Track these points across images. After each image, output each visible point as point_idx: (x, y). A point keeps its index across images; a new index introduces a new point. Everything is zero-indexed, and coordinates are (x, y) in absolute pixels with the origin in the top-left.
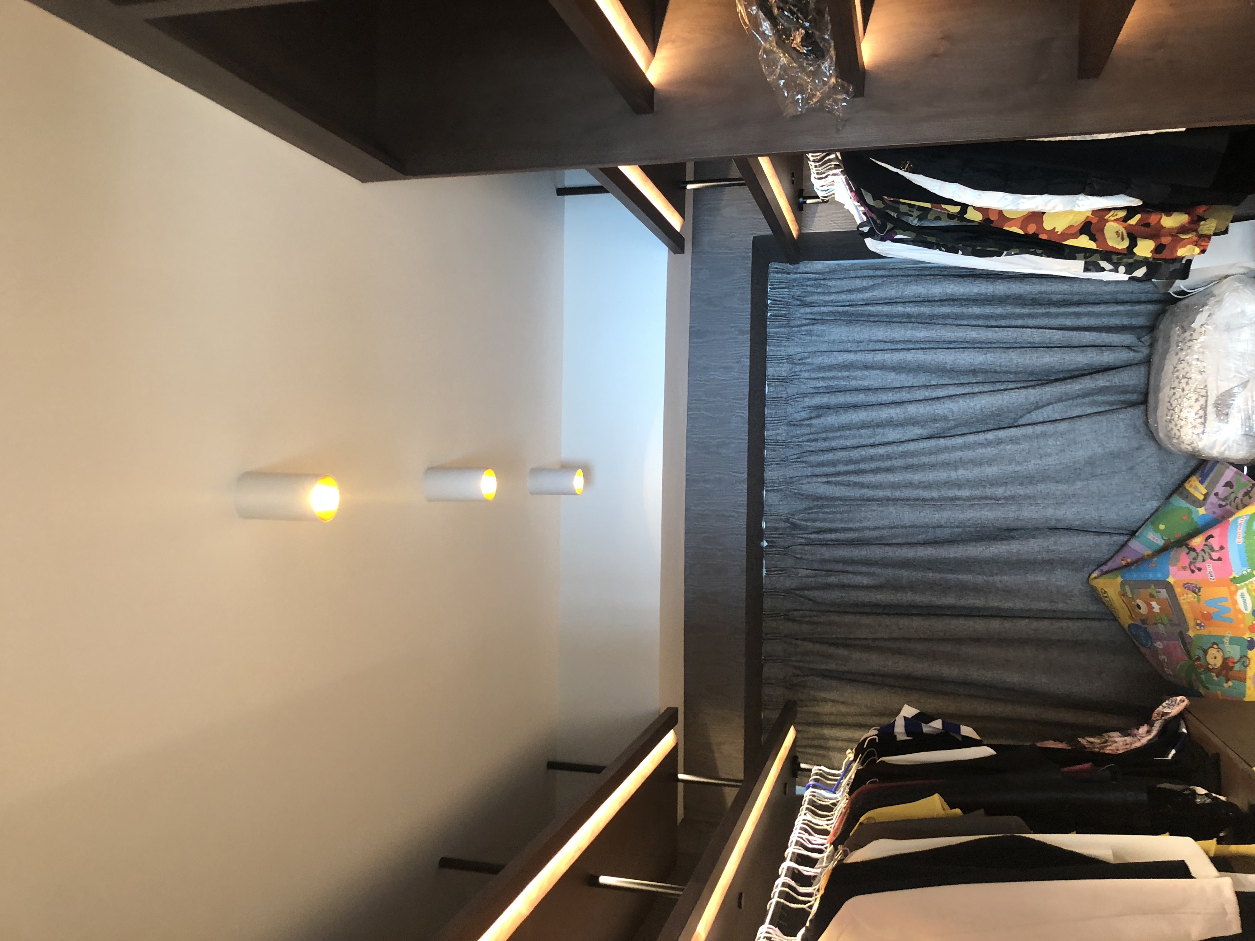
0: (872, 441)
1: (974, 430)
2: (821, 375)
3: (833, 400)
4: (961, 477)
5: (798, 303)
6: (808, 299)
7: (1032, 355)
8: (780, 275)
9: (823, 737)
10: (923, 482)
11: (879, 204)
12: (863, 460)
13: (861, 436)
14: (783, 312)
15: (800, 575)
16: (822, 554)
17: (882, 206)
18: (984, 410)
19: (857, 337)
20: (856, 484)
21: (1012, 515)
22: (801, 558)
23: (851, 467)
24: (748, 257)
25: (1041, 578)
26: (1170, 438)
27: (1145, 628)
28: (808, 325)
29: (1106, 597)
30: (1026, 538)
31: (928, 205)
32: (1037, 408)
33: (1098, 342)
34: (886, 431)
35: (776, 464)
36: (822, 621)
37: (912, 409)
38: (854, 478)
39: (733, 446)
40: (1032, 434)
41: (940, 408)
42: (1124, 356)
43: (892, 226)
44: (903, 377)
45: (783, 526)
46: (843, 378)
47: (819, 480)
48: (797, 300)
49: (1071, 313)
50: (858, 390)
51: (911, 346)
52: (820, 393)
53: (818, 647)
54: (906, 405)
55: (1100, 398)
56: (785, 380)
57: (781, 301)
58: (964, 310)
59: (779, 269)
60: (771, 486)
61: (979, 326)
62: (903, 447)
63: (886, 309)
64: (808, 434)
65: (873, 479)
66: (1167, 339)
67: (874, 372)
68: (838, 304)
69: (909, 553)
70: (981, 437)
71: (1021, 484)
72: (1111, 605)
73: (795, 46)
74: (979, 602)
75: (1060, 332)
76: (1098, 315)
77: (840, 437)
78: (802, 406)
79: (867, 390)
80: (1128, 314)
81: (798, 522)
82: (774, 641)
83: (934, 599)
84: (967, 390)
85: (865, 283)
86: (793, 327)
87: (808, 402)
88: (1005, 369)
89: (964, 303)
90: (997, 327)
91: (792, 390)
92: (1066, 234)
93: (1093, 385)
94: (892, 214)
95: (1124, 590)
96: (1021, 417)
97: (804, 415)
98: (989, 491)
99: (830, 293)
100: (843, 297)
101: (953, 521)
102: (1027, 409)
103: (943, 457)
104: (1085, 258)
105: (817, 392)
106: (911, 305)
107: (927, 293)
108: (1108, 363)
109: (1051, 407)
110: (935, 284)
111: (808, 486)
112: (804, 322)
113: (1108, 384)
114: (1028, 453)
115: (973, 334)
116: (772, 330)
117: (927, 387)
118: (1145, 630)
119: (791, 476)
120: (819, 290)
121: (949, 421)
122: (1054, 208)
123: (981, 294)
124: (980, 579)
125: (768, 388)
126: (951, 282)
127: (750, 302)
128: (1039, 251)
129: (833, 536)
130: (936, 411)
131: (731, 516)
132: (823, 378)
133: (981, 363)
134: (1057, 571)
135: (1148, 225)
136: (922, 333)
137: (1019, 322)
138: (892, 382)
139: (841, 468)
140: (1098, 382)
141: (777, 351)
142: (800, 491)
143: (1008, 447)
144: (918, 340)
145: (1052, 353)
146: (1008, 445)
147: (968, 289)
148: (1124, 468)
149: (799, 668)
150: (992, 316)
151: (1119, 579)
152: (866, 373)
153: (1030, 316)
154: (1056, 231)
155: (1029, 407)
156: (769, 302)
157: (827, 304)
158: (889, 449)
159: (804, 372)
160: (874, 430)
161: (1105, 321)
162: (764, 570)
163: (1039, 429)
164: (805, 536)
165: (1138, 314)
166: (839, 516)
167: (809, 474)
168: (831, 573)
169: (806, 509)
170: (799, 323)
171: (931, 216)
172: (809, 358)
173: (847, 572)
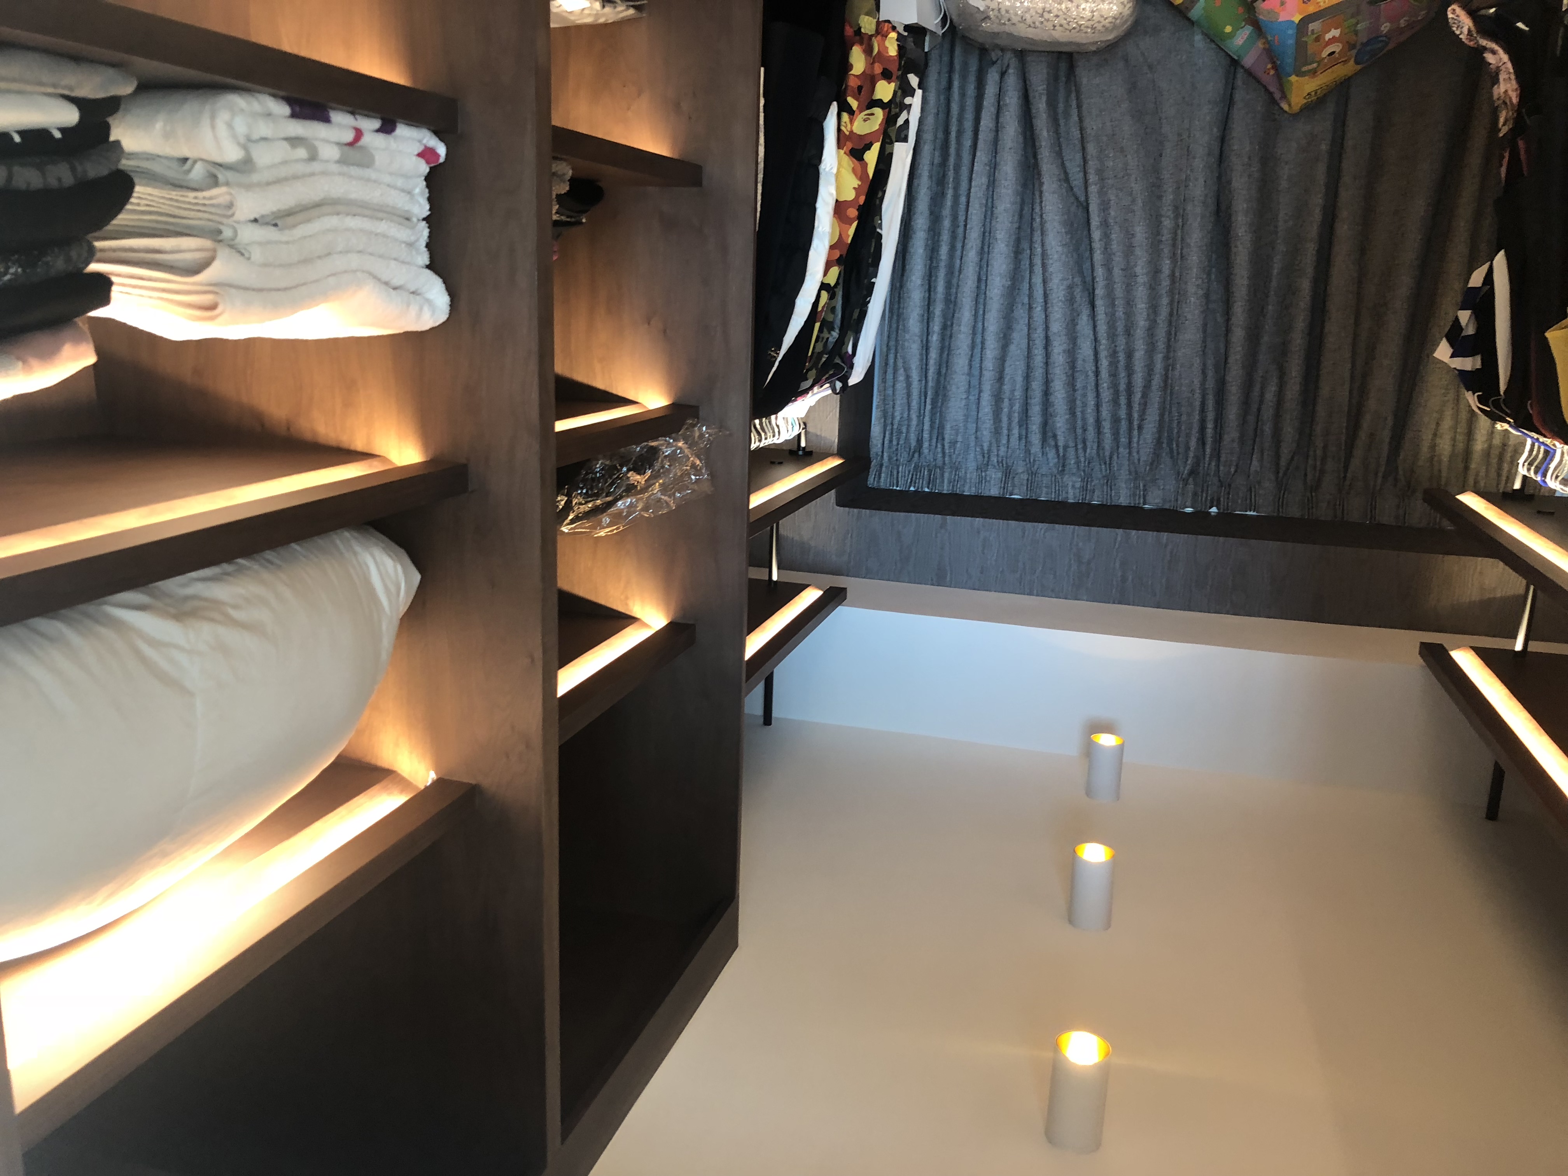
0: (1091, 375)
1: (1087, 254)
2: (1005, 432)
3: (1036, 419)
4: (1144, 271)
5: (916, 455)
6: (913, 443)
7: (1003, 186)
8: (883, 475)
9: (1487, 453)
10: (1148, 315)
11: (812, 374)
12: (1115, 386)
13: (1085, 388)
14: (926, 473)
15: (1258, 469)
16: (1233, 441)
17: (814, 371)
18: (1064, 243)
19: (963, 387)
20: (1145, 395)
21: (1198, 210)
22: (1237, 466)
23: (1123, 400)
24: (859, 513)
25: (1285, 173)
26: (1115, 27)
27: (1362, 44)
28: (943, 445)
29: (1316, 93)
30: (1230, 192)
31: (817, 325)
32: (1067, 180)
33: (993, 110)
34: (1080, 357)
35: (1111, 490)
36: (1322, 445)
37: (1057, 327)
38: (1137, 397)
39: (1081, 544)
40: (1098, 185)
41: (1058, 293)
42: (1012, 80)
43: (837, 357)
44: (1016, 335)
45: (1192, 486)
46: (1011, 406)
47: (1135, 440)
48: (913, 456)
49: (957, 141)
50: (1027, 389)
51: (980, 325)
52: (1027, 434)
53: (1358, 453)
54: (1050, 334)
55: (1061, 106)
56: (1008, 473)
57: (913, 475)
58: (943, 264)
59: (875, 475)
60: (1139, 498)
61: (963, 247)
62: (1101, 338)
63: (933, 355)
64: (1077, 450)
65: (1140, 375)
66: (996, 35)
67: (1008, 370)
68: (922, 408)
69: (1238, 334)
70: (1097, 245)
71: (1160, 198)
72: (1327, 86)
73: (644, 480)
74: (1311, 249)
75: (978, 154)
76: (962, 109)
77: (1083, 412)
78: (1040, 456)
79: (1027, 378)
80: (964, 78)
81: (1188, 467)
82: (1345, 508)
83: (1302, 305)
84: (1038, 261)
85: (901, 378)
86: (944, 464)
87: (1036, 448)
88: (1016, 218)
89: (934, 264)
90: (965, 226)
91: (1020, 468)
92: (861, 174)
93: (1044, 116)
94: (824, 359)
95: (1309, 71)
96: (1077, 199)
97: (1052, 454)
98: (1166, 236)
99: (909, 419)
100: (914, 404)
101: (1200, 280)
102: (1067, 192)
103: (1119, 291)
104: (892, 143)
105: (1025, 437)
106: (931, 324)
107: (919, 307)
108: (1019, 99)
109: (1067, 164)
110: (909, 298)
111: (1142, 452)
112: (939, 450)
113: (1044, 98)
114: (1121, 190)
115: (972, 255)
116: (945, 487)
117: (1030, 308)
118: (1364, 45)
119: (1128, 473)
120: (904, 430)
121: (1073, 283)
122: (831, 194)
123: (926, 245)
124: (1281, 247)
125: (1015, 495)
126: (909, 280)
127: (910, 514)
128: (880, 195)
129: (1210, 426)
130: (1060, 298)
131: (1171, 553)
132: (1009, 430)
133: (1007, 246)
134: (1277, 152)
135: (860, 88)
136: (966, 315)
137: (963, 199)
138: (1021, 349)
139: (1123, 413)
140: (1041, 109)
141: (971, 482)
142: (1149, 463)
143: (1113, 213)
144: (972, 318)
145: (1002, 163)
146: (1109, 214)
147: (919, 260)
148: (1149, 75)
149: (1385, 477)
150: (953, 232)
151: (1293, 78)
152: (1007, 379)
153: (956, 188)
154: (857, 186)
155: (1064, 190)
156: (912, 489)
157: (921, 423)
158: (1103, 354)
159: (1000, 452)
160: (1077, 371)
161: (970, 103)
162: (1248, 513)
163: (1092, 178)
164: (1207, 459)
165: (965, 65)
166: (1184, 418)
167: (1128, 451)
168: (1259, 431)
169: (1172, 457)
170: (940, 455)
171: (830, 318)
172: (982, 446)
173: (1259, 410)
